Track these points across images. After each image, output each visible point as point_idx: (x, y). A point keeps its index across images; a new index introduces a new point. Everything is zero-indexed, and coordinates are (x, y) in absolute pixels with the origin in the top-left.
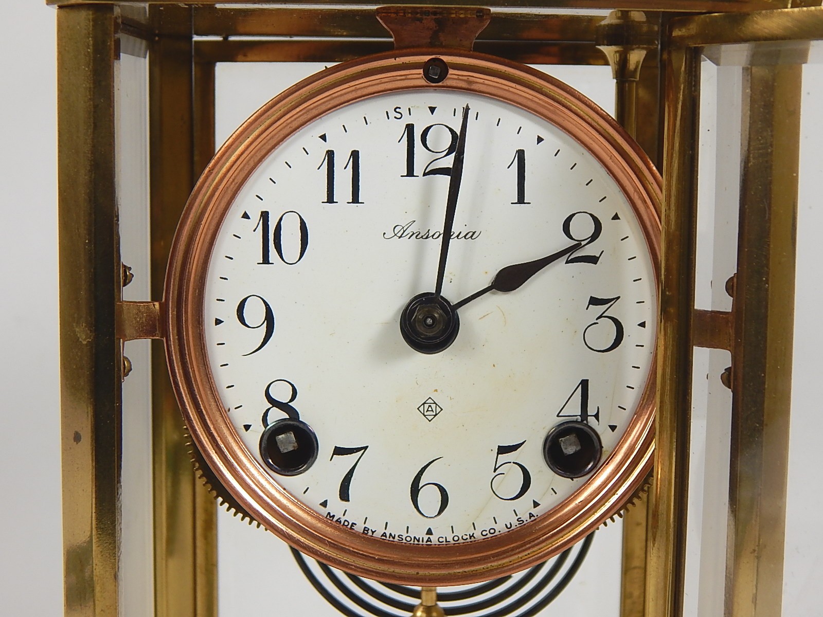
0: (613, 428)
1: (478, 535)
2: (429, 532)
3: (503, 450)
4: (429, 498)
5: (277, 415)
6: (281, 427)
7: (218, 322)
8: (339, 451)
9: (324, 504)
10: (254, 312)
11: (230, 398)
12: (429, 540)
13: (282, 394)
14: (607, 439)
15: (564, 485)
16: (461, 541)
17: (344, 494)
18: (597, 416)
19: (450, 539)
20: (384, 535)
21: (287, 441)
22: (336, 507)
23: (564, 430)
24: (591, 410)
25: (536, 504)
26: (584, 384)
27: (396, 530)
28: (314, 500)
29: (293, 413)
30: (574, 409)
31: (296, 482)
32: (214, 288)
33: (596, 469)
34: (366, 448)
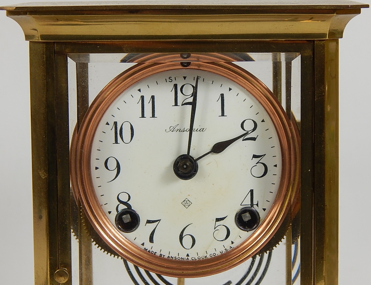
0: (264, 210)
1: (208, 257)
2: (188, 255)
3: (218, 220)
4: (187, 241)
5: (122, 207)
6: (124, 212)
7: (97, 168)
8: (149, 222)
9: (143, 244)
10: (112, 165)
11: (102, 201)
12: (188, 259)
13: (124, 198)
14: (262, 214)
15: (245, 234)
16: (201, 259)
17: (151, 240)
18: (257, 205)
19: (196, 258)
20: (169, 257)
21: (127, 218)
22: (148, 246)
23: (244, 211)
24: (255, 203)
25: (232, 243)
26: (252, 191)
27: (174, 255)
28: (138, 242)
29: (129, 206)
30: (248, 202)
31: (131, 235)
32: (94, 154)
33: (258, 227)
34: (160, 220)
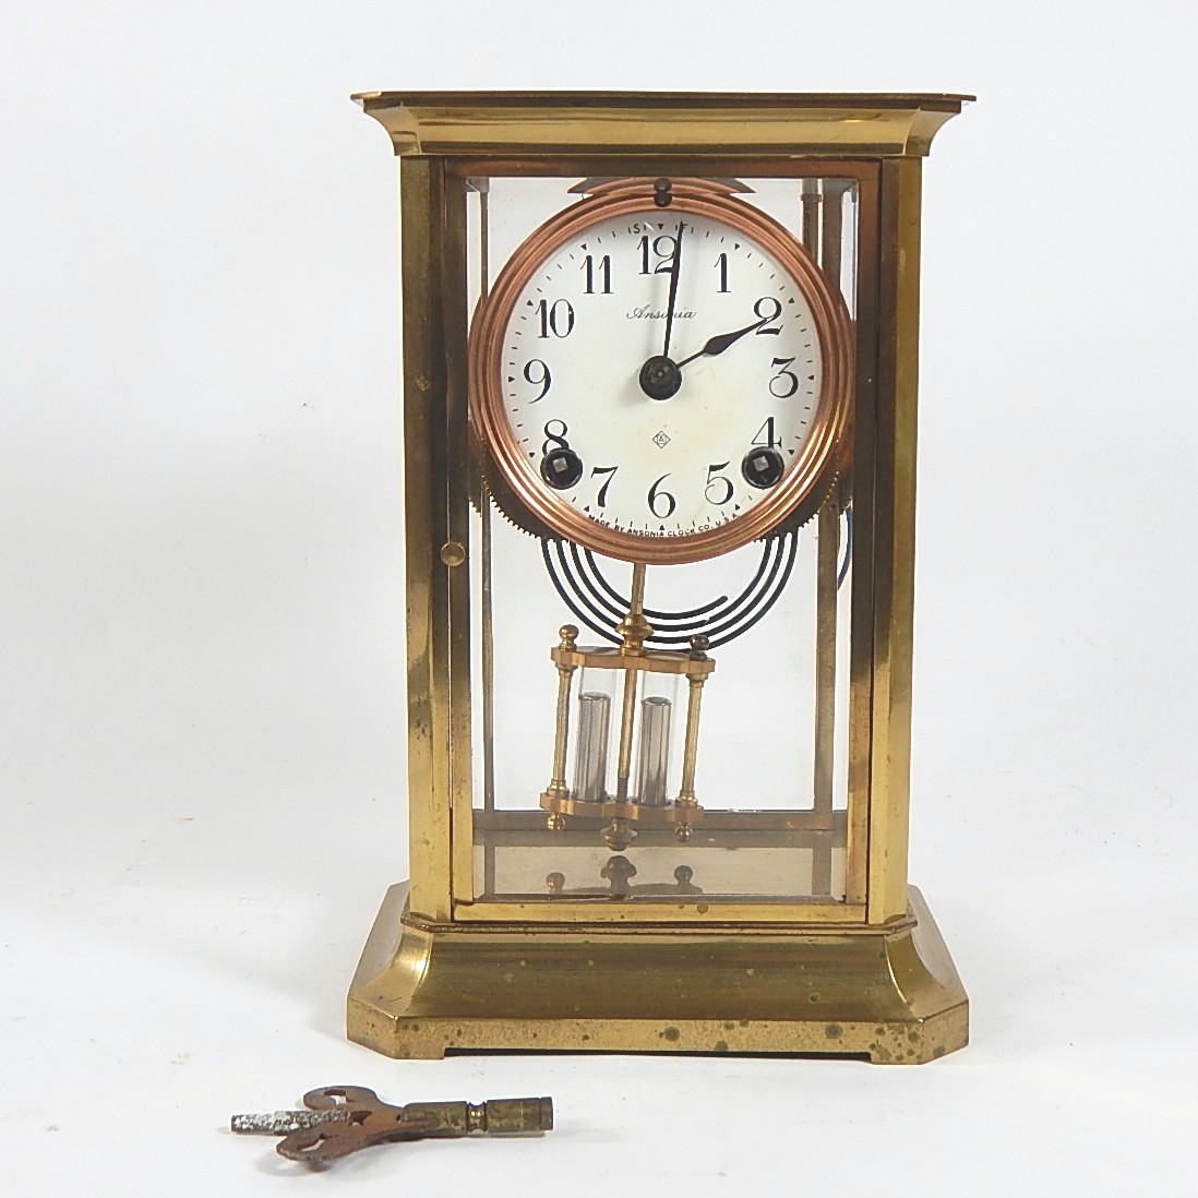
0: (791, 452)
1: (697, 531)
2: (662, 528)
3: (713, 468)
4: (662, 503)
5: (553, 445)
6: (556, 454)
7: (511, 379)
8: (597, 471)
9: (587, 509)
10: (537, 373)
11: (520, 434)
12: (662, 534)
13: (556, 431)
14: (787, 460)
15: (759, 494)
16: (684, 535)
17: (601, 502)
18: (780, 444)
19: (676, 533)
20: (630, 531)
21: (561, 464)
22: (596, 512)
23: (756, 454)
24: (776, 440)
25: (737, 507)
26: (771, 421)
27: (638, 527)
28: (579, 506)
29: (565, 444)
30: (763, 439)
31: (567, 494)
32: (507, 355)
33: (780, 481)
34: (616, 468)
